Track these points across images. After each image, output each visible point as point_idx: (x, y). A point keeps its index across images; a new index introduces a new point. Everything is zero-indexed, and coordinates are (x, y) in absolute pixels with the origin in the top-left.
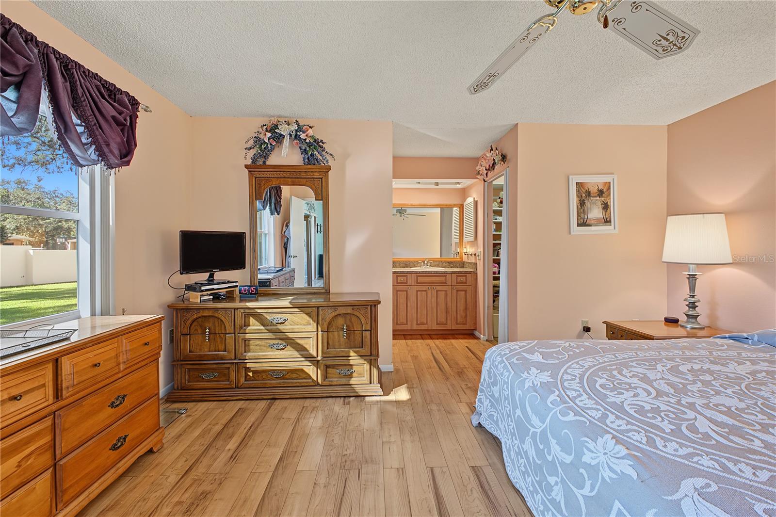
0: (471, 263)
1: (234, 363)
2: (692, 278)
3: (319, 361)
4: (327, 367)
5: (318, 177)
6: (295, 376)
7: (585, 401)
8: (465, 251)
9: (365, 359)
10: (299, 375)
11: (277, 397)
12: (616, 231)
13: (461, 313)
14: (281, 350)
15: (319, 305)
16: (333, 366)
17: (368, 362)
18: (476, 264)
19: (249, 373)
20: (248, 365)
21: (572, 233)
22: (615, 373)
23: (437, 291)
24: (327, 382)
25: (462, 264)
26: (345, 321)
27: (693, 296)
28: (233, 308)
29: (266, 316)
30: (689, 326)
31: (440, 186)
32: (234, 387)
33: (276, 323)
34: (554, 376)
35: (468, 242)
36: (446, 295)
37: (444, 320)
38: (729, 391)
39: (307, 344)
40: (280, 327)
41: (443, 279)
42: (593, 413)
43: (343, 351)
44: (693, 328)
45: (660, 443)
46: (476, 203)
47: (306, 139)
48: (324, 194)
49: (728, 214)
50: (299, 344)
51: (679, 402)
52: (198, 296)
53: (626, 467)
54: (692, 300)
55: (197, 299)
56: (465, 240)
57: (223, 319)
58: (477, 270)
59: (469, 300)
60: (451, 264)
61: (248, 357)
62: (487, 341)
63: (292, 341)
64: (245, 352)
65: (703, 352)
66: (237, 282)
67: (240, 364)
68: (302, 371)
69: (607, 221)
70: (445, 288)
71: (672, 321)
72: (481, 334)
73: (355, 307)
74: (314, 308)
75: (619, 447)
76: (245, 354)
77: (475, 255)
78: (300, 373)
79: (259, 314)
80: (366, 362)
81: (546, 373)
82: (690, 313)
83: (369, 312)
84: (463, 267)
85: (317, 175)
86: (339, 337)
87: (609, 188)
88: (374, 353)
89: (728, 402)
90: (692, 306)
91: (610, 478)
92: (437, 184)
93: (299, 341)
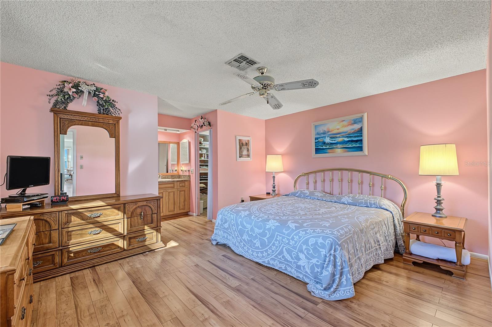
0: (186, 176)
1: (58, 250)
2: (274, 177)
3: (125, 236)
4: (130, 238)
5: (112, 123)
6: (108, 248)
7: (262, 215)
8: (181, 169)
9: (154, 230)
10: (110, 247)
11: (96, 264)
12: (251, 160)
13: (182, 204)
14: (97, 234)
15: (125, 203)
16: (134, 237)
17: (156, 231)
18: (189, 176)
19: (71, 255)
20: (71, 249)
21: (238, 161)
22: (265, 207)
23: (169, 192)
24: (131, 248)
25: (179, 176)
26: (142, 210)
27: (274, 184)
28: (57, 211)
29: (85, 213)
30: (273, 194)
31: (168, 131)
32: (58, 267)
33: (94, 217)
34: (250, 211)
35: (183, 164)
36: (174, 194)
37: (173, 209)
38: (290, 206)
39: (116, 227)
40: (98, 219)
41: (172, 185)
42: (266, 216)
43: (140, 228)
44: (274, 195)
45: (282, 218)
46: (189, 143)
47: (103, 98)
48: (117, 134)
49: (282, 155)
50: (111, 228)
51: (282, 210)
52: (21, 206)
53: (277, 224)
54: (274, 185)
55: (20, 208)
56: (181, 162)
57: (48, 220)
58: (190, 179)
59: (186, 196)
60: (173, 176)
61: (71, 243)
62: (197, 216)
63: (106, 227)
64: (68, 241)
65: (281, 200)
66: (48, 194)
67: (63, 249)
68: (113, 244)
69: (248, 156)
70: (173, 190)
71: (268, 194)
72: (194, 213)
73: (148, 201)
74: (122, 205)
75: (275, 221)
76: (68, 242)
77: (189, 171)
78: (111, 245)
79: (80, 213)
80: (154, 231)
81: (247, 212)
82: (273, 190)
83: (156, 203)
84: (179, 178)
85: (111, 122)
86: (137, 220)
87: (249, 143)
88: (158, 225)
89: (290, 208)
90: (274, 187)
91: (274, 228)
92: (166, 130)
93: (111, 226)
